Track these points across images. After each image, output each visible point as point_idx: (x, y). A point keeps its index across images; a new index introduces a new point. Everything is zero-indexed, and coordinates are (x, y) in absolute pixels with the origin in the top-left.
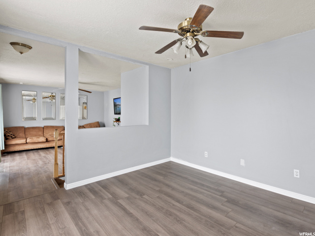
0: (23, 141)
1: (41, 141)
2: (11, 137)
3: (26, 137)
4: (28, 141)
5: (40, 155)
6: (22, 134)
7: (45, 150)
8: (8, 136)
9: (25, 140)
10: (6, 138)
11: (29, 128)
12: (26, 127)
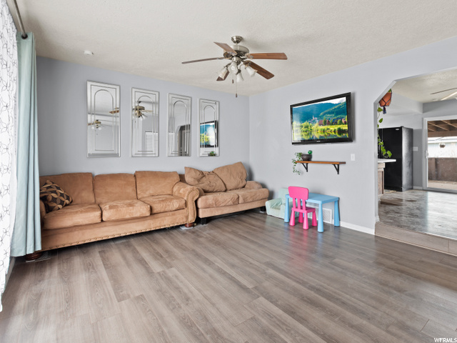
0: (94, 216)
1: (138, 215)
2: (62, 203)
3: (99, 200)
4: (106, 215)
5: (135, 252)
6: (87, 195)
7: (145, 237)
8: (54, 200)
9: (98, 213)
10: (49, 205)
11: (103, 177)
12: (96, 174)
